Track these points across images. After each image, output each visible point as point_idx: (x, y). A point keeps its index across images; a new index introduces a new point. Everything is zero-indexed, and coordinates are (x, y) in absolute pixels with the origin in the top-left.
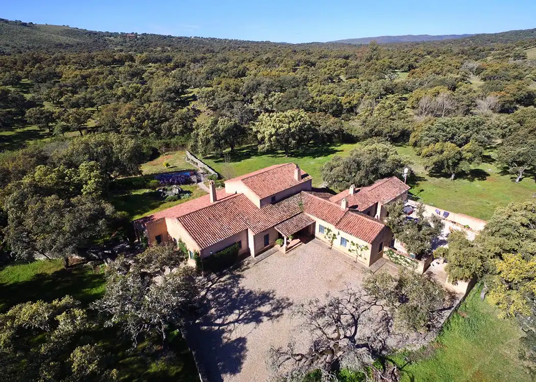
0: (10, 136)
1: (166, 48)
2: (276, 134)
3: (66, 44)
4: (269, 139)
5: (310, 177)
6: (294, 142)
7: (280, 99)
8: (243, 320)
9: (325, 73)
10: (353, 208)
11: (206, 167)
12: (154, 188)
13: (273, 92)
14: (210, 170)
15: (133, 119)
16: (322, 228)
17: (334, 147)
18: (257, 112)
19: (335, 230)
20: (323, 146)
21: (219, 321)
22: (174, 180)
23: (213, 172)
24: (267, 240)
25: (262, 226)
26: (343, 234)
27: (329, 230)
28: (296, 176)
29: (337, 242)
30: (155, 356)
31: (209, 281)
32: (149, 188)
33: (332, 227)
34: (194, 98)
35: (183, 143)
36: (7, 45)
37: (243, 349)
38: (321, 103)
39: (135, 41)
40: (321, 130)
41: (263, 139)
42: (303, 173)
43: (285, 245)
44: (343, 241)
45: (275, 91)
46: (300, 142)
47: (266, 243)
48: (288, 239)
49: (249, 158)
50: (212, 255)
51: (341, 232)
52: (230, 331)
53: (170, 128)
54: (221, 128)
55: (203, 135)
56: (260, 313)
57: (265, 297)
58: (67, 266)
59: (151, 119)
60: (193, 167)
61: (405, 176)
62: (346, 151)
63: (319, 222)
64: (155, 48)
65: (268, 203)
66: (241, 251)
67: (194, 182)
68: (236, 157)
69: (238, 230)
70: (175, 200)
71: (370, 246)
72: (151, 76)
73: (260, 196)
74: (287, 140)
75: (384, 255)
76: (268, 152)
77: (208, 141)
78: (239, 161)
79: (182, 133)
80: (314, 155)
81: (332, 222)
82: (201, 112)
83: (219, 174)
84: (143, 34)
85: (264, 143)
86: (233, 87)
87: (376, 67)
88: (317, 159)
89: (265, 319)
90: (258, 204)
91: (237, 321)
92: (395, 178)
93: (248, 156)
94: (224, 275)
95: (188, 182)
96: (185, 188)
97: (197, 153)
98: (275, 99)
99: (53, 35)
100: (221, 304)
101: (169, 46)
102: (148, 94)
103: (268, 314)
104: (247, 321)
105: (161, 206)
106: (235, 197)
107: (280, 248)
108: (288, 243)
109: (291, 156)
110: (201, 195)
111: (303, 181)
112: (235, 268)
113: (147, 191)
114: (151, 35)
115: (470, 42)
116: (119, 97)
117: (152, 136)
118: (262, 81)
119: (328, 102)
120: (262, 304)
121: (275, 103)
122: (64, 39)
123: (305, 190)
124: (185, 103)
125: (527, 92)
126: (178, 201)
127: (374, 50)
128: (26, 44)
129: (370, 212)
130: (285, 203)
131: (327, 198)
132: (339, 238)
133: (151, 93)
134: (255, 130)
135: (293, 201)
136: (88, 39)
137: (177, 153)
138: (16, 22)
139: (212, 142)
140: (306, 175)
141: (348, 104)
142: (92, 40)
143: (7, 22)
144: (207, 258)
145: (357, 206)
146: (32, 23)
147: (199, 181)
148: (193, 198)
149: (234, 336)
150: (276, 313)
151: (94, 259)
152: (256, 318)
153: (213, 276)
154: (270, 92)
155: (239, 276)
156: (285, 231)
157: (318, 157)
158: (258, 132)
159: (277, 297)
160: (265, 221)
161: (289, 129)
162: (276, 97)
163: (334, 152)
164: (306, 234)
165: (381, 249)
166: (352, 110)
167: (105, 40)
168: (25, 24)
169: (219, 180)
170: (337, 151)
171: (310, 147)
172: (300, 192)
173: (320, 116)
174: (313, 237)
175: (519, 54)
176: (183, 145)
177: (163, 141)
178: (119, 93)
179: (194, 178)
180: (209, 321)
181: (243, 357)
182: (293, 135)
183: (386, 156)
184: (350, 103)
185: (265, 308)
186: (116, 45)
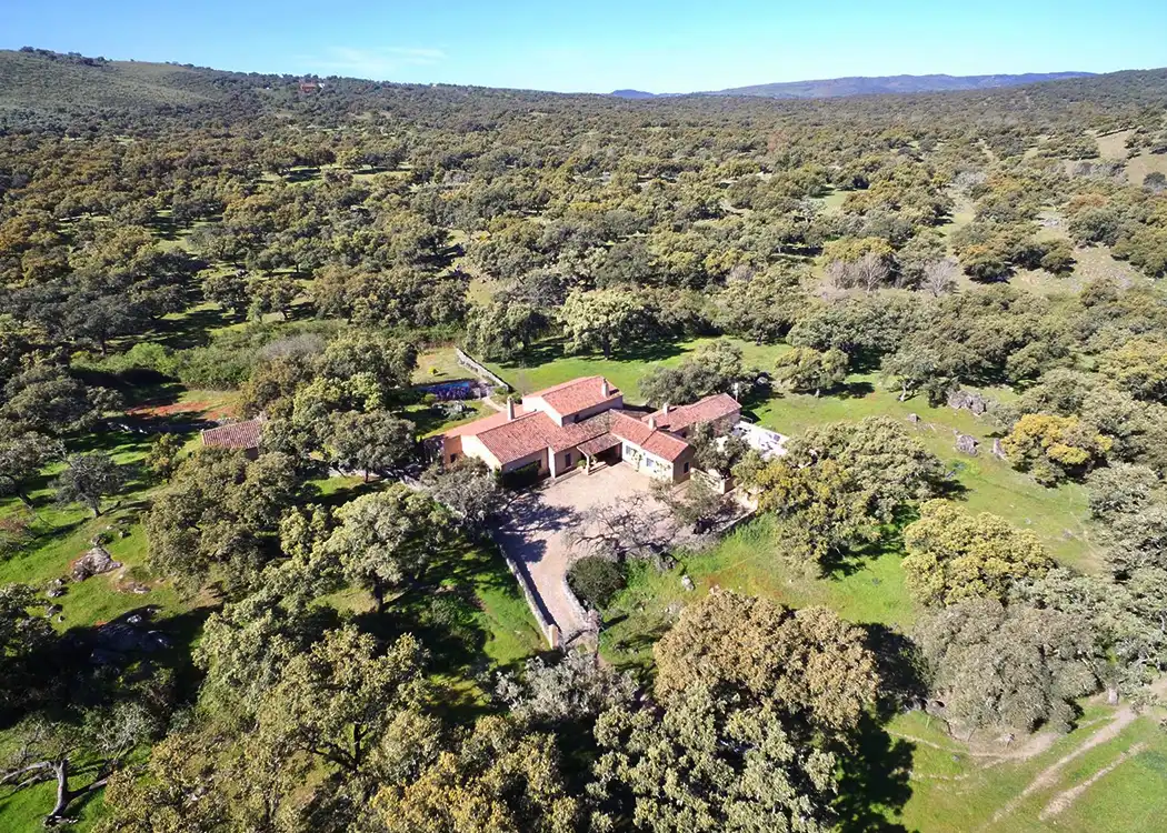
0: (179, 321)
1: (382, 113)
2: (590, 329)
3: (178, 107)
4: (580, 335)
5: (620, 393)
6: (615, 340)
7: (603, 260)
8: (542, 528)
9: (692, 198)
10: (664, 429)
11: (490, 375)
12: (430, 404)
13: (592, 248)
14: (497, 381)
15: (373, 297)
16: (628, 449)
17: (682, 344)
18: (566, 280)
19: (641, 451)
20: (665, 341)
21: (521, 528)
22: (451, 394)
23: (502, 384)
24: (569, 460)
25: (562, 445)
26: (649, 455)
27: (636, 451)
28: (603, 392)
29: (643, 462)
30: (467, 550)
31: (509, 497)
32: (424, 403)
33: (637, 447)
34: (458, 250)
35: (450, 336)
36: (62, 111)
37: (543, 547)
38: (670, 266)
39: (317, 99)
40: (660, 318)
41: (571, 334)
42: (612, 388)
43: (588, 466)
44: (649, 462)
45: (596, 246)
46: (624, 340)
47: (568, 464)
48: (591, 461)
49: (551, 361)
50: (512, 472)
51: (647, 453)
52: (532, 536)
53: (428, 311)
54: (512, 319)
55: (487, 329)
56: (559, 524)
57: (564, 512)
58: (366, 481)
59: (398, 297)
60: (471, 374)
61: (736, 392)
62: (699, 351)
63: (626, 443)
64: (358, 114)
65: (571, 422)
66: (541, 471)
67: (477, 397)
68: (531, 358)
69: (538, 449)
70: (459, 419)
71: (672, 465)
72: (379, 204)
73: (562, 413)
74: (606, 336)
75: (692, 477)
76: (578, 353)
77: (493, 338)
78: (537, 366)
79: (448, 319)
80: (646, 357)
81: (637, 442)
82: (472, 278)
83: (510, 387)
84: (329, 79)
85: (573, 340)
86: (525, 237)
87: (787, 184)
88: (650, 363)
89: (564, 528)
90: (560, 423)
91: (537, 528)
92: (725, 394)
93: (548, 358)
94: (524, 492)
95: (470, 396)
96: (469, 404)
97: (476, 353)
98: (594, 260)
99: (148, 85)
100: (521, 516)
101: (389, 109)
102: (385, 247)
103: (565, 524)
104: (546, 528)
105: (444, 426)
106: (535, 414)
107: (583, 470)
108: (592, 466)
109: (613, 359)
110: (491, 414)
111: (611, 398)
112: (534, 488)
113: (421, 407)
114: (348, 80)
115: (1024, 100)
116: (338, 253)
117: (403, 323)
118: (573, 228)
119: (681, 266)
120: (562, 516)
121: (594, 266)
122: (172, 95)
123: (614, 408)
124: (444, 260)
125: (1027, 247)
126: (462, 421)
127: (793, 144)
128: (96, 106)
129: (683, 433)
130: (590, 422)
131: (640, 418)
132: (644, 458)
133: (390, 244)
134: (559, 320)
135: (598, 420)
136: (220, 94)
137: (443, 351)
138: (71, 56)
139: (499, 340)
140: (616, 391)
141: (714, 269)
142: (228, 97)
143: (53, 57)
144: (506, 474)
145: (669, 426)
146: (103, 59)
147: (483, 395)
148: (481, 417)
149: (534, 539)
150: (574, 523)
151: (389, 476)
152: (556, 527)
153: (513, 493)
154: (586, 246)
155: (539, 494)
156: (588, 451)
157: (653, 360)
158: (565, 323)
159: (576, 512)
160: (567, 440)
161: (608, 322)
162: (595, 255)
163: (679, 351)
164: (611, 456)
165: (686, 470)
166: (720, 278)
167: (255, 96)
168: (89, 62)
169: (512, 394)
170: (684, 351)
171: (646, 343)
172: (608, 410)
173: (662, 293)
174: (620, 459)
175: (1084, 148)
176: (450, 339)
177: (419, 332)
178: (338, 246)
179: (477, 392)
180: (512, 528)
181: (544, 552)
182: (614, 331)
183: (718, 368)
184: (718, 266)
185: (565, 519)
186: (280, 106)
